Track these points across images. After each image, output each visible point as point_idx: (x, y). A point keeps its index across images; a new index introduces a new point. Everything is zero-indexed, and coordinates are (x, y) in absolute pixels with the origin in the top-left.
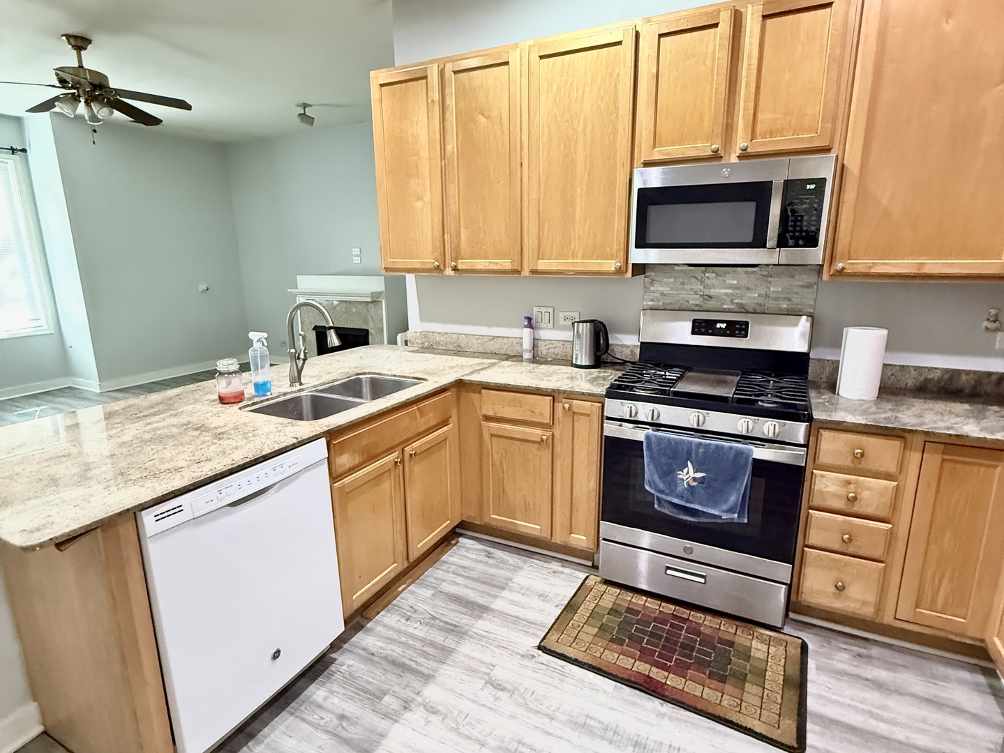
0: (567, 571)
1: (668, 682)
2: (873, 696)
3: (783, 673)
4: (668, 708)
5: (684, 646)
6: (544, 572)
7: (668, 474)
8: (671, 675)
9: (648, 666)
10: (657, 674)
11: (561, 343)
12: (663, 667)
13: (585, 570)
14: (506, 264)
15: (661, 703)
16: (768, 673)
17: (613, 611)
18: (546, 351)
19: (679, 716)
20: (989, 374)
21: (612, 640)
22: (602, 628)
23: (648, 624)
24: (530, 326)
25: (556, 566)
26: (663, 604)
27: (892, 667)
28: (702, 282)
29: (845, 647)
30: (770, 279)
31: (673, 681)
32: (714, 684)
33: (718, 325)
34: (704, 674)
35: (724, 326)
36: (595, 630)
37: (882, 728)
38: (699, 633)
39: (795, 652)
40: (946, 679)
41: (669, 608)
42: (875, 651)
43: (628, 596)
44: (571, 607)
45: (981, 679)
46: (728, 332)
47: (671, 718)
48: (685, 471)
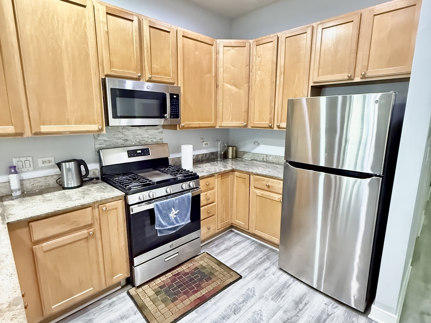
0: (114, 299)
1: (204, 294)
2: (230, 252)
3: (215, 264)
4: (213, 300)
5: (190, 280)
6: (106, 309)
7: (166, 217)
8: (201, 291)
9: (193, 296)
10: (198, 295)
11: (44, 178)
12: (196, 292)
13: (122, 291)
14: (10, 129)
15: (210, 301)
16: (213, 267)
17: (157, 293)
18: (31, 186)
19: (218, 299)
20: (204, 154)
21: (173, 301)
22: (163, 301)
23: (173, 286)
24: (16, 172)
25: (107, 302)
26: (166, 275)
27: (222, 243)
28: (122, 133)
29: (211, 247)
30: (148, 131)
31: (203, 292)
32: (210, 282)
33: (138, 152)
34: (205, 282)
35: (140, 151)
36: (163, 305)
37: (239, 257)
38: (187, 274)
39: (208, 256)
40: (230, 238)
41: (169, 275)
42: (216, 242)
43: (153, 284)
44: (141, 308)
45: (233, 233)
46: (143, 154)
47: (217, 302)
48: (172, 212)
